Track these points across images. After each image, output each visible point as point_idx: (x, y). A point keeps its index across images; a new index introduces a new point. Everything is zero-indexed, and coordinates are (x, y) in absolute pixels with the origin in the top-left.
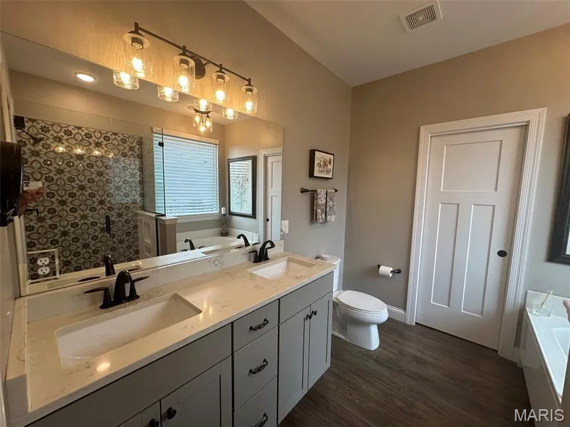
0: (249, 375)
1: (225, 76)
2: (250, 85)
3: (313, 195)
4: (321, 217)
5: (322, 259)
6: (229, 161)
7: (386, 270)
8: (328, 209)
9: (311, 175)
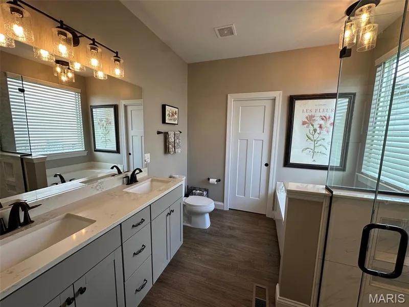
0: (133, 256)
1: (98, 48)
2: (117, 56)
3: (166, 135)
4: (172, 149)
5: (174, 177)
6: (92, 107)
7: (213, 181)
8: (176, 145)
9: (164, 121)
